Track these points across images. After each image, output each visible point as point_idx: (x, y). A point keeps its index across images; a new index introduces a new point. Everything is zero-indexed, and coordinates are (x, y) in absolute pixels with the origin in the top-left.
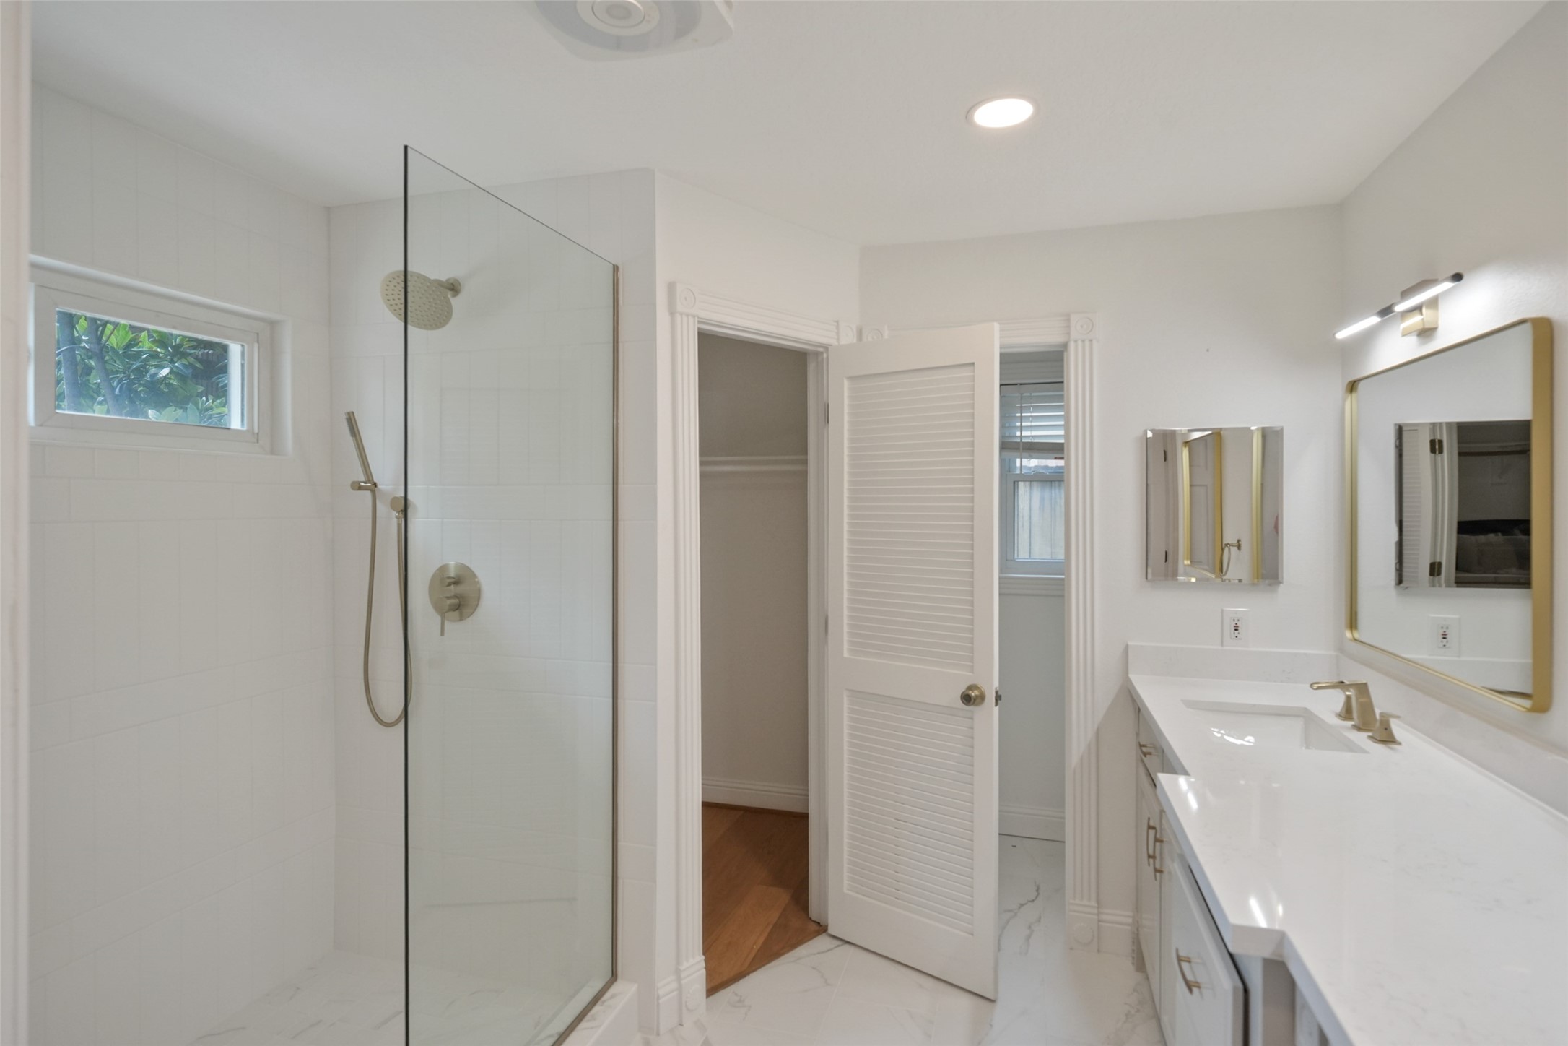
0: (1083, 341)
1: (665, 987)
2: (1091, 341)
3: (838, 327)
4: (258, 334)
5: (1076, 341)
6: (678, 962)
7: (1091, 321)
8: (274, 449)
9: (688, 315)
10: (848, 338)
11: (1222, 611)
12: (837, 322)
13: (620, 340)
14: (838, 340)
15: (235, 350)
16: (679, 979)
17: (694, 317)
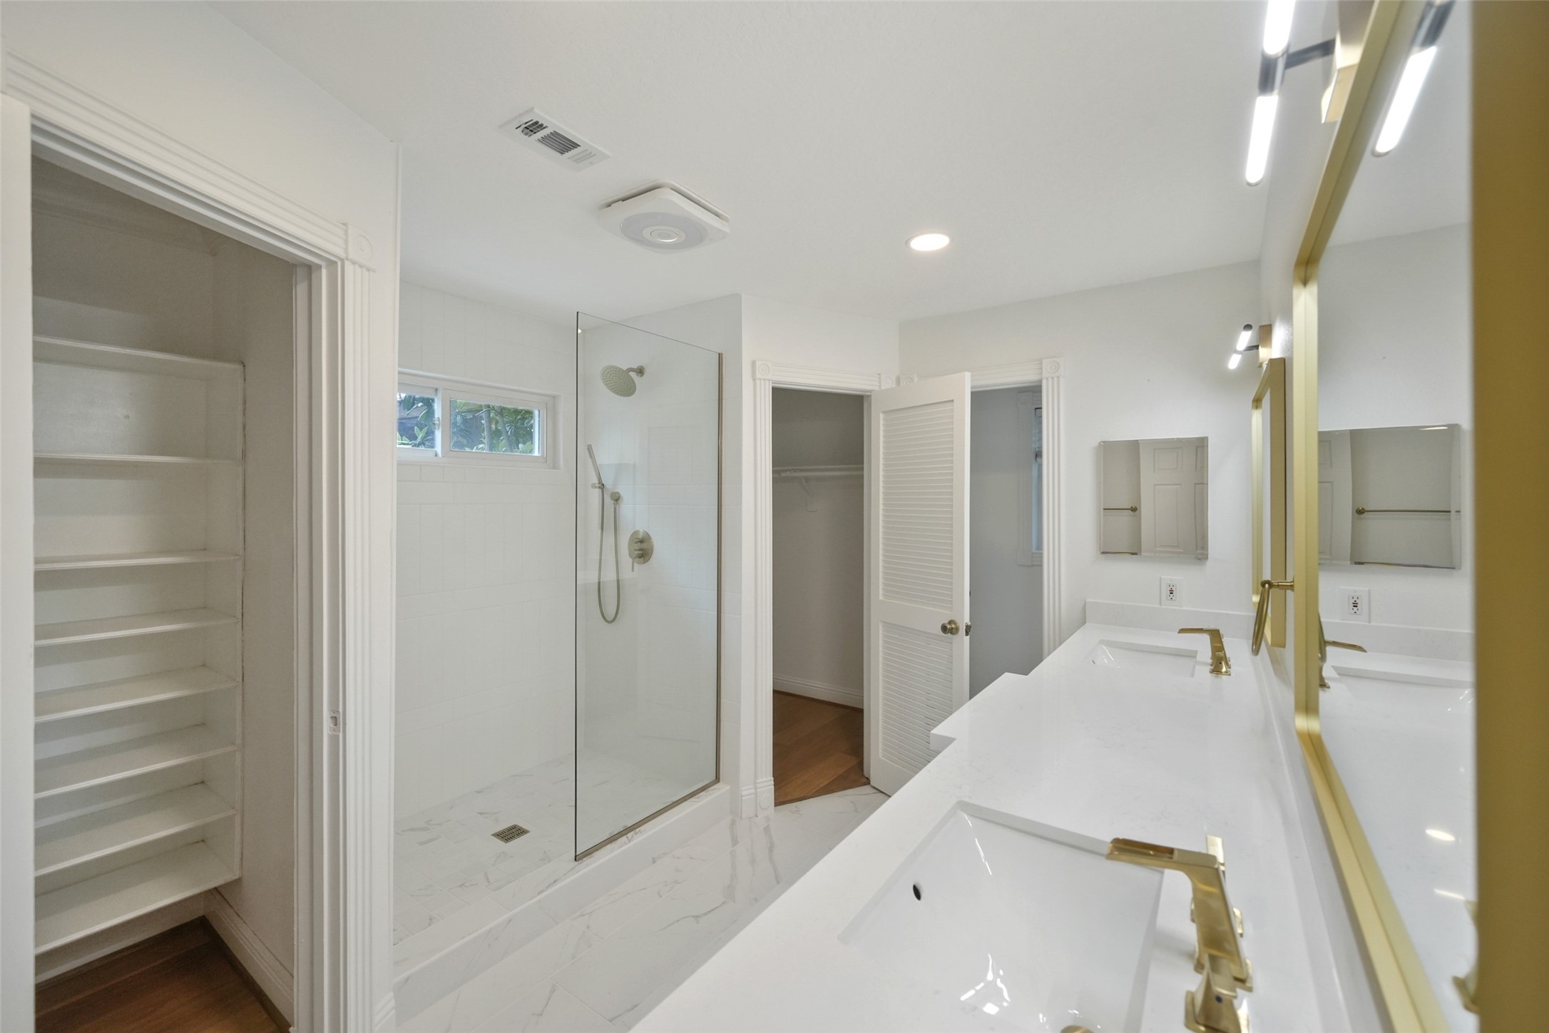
0: (1053, 378)
1: (746, 791)
2: (1058, 377)
3: (880, 378)
4: (546, 404)
5: (1047, 379)
6: (756, 778)
7: (1058, 364)
8: (555, 467)
9: (765, 380)
10: (888, 384)
11: (1161, 578)
12: (879, 374)
13: (724, 397)
14: (880, 386)
15: (536, 413)
16: (756, 788)
17: (769, 380)
